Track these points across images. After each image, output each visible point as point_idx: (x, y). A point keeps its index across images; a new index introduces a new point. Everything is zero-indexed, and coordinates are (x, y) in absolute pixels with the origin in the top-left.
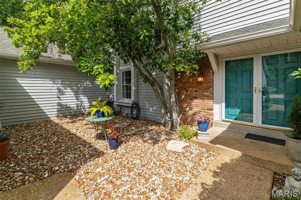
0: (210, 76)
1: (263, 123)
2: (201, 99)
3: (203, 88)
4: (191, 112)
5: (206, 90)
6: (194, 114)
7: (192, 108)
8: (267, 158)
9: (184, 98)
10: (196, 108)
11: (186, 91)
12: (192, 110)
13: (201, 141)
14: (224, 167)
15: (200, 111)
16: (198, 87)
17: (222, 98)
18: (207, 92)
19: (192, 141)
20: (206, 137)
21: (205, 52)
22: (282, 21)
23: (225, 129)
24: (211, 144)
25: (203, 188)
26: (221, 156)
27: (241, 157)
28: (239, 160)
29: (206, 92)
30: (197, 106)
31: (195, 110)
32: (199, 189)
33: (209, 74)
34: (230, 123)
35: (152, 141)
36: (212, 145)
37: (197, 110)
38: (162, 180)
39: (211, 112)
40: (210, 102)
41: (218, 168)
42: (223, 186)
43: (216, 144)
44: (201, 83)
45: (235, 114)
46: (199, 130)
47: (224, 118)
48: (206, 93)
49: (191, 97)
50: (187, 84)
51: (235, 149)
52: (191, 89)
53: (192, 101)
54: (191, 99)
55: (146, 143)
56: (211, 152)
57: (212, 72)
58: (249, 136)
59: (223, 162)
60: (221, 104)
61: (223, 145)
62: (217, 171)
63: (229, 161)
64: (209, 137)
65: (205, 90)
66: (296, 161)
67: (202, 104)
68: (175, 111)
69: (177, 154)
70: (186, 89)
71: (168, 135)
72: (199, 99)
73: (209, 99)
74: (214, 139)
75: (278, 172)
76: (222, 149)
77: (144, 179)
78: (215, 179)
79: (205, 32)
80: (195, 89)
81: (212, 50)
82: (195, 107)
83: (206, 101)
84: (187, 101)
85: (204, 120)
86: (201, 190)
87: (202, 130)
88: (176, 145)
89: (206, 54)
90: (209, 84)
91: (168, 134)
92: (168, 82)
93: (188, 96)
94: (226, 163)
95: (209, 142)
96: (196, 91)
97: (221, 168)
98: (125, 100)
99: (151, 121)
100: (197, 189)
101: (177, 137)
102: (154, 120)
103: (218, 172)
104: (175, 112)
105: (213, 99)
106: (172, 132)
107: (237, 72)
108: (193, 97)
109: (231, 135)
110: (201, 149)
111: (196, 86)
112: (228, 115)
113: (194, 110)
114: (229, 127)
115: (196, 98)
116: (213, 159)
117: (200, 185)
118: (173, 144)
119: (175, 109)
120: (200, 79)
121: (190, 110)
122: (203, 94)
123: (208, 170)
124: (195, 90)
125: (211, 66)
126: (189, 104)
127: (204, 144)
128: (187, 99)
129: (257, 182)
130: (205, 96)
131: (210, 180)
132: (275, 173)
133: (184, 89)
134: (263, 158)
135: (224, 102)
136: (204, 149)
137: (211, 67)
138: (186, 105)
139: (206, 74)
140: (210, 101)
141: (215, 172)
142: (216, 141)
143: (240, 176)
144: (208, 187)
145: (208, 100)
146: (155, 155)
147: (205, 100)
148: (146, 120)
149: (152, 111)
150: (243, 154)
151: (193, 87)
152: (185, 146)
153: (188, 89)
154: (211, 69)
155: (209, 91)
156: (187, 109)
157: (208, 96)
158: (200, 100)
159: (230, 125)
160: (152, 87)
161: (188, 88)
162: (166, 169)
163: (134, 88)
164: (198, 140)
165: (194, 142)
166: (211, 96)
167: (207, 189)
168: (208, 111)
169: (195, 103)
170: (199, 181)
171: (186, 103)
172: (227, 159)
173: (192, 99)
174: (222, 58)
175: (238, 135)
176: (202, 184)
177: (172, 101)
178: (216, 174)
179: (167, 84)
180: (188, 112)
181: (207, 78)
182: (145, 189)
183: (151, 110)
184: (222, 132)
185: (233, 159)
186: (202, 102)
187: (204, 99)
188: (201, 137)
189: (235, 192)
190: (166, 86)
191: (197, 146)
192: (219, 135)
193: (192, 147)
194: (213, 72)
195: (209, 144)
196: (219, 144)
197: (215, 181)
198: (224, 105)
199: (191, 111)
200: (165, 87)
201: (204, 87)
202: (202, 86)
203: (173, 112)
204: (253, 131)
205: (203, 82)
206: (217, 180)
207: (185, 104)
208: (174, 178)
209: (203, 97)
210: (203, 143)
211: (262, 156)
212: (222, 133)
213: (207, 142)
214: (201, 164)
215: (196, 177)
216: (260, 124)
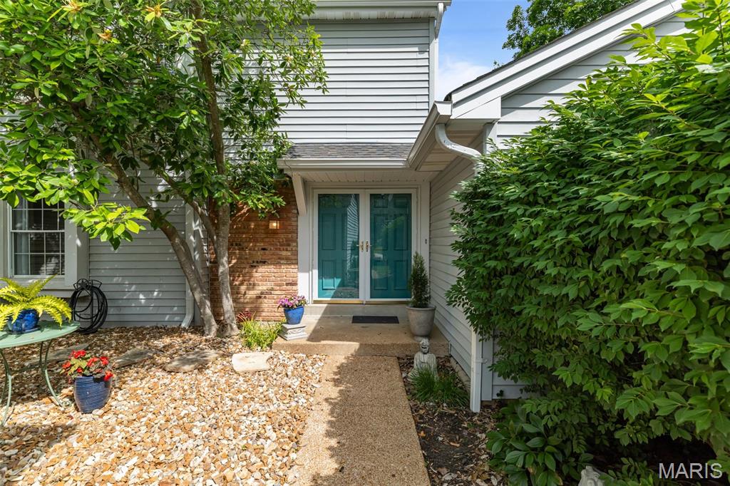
0: (293, 219)
1: (371, 297)
2: (274, 264)
3: (278, 244)
4: (252, 294)
5: (285, 247)
6: (260, 297)
7: (254, 285)
8: (389, 342)
9: (235, 264)
10: (264, 283)
11: (242, 249)
12: (253, 289)
13: (295, 342)
14: (341, 369)
15: (272, 289)
16: (267, 240)
17: (313, 260)
18: (287, 250)
19: (277, 345)
20: (302, 333)
21: (289, 173)
22: (394, 149)
23: (319, 316)
24: (312, 343)
25: (331, 403)
26: (331, 357)
27: (358, 349)
28: (357, 355)
29: (283, 250)
30: (265, 279)
31: (262, 287)
32: (326, 407)
33: (290, 215)
34: (326, 305)
35: (192, 366)
36: (315, 343)
37: (265, 288)
38: (264, 418)
39: (294, 288)
40: (292, 270)
41: (335, 374)
42: (353, 392)
43: (319, 341)
44: (275, 232)
45: (333, 288)
46: (287, 323)
47: (316, 298)
48: (284, 253)
49: (254, 262)
50: (243, 233)
51: (350, 341)
52: (251, 245)
53: (255, 270)
54: (252, 266)
55: (179, 374)
56: (315, 356)
57: (296, 212)
58: (356, 319)
59: (338, 364)
60: (311, 272)
61: (330, 340)
62: (336, 377)
63: (344, 361)
64: (305, 333)
65: (282, 248)
66: (417, 336)
67: (276, 275)
68: (228, 292)
69: (261, 373)
70: (240, 245)
71: (219, 347)
72: (271, 264)
73: (289, 264)
74: (311, 334)
75: (401, 356)
76: (331, 346)
77: (231, 429)
78: (339, 388)
79: (286, 132)
80: (262, 244)
81: (303, 173)
82: (261, 281)
83: (284, 269)
84: (241, 272)
85: (297, 302)
86: (330, 407)
87: (295, 321)
88: (251, 359)
89: (290, 178)
90: (290, 236)
91: (215, 345)
92: (198, 228)
93: (246, 259)
94: (342, 364)
95: (308, 340)
96: (264, 249)
97: (339, 373)
98: (30, 279)
99: (147, 329)
100: (324, 408)
101: (240, 347)
102: (154, 324)
103: (338, 379)
104: (229, 295)
105: (297, 264)
106: (224, 340)
107: (335, 214)
108: (257, 262)
109: (333, 323)
110: (296, 355)
111: (263, 238)
112: (322, 290)
113: (260, 288)
114: (325, 312)
115: (264, 262)
116: (323, 364)
117: (324, 403)
118: (241, 359)
119: (228, 291)
120: (274, 225)
121: (248, 289)
122: (278, 255)
123: (324, 381)
124: (260, 248)
125: (296, 201)
126: (247, 278)
127: (301, 346)
128: (244, 266)
129: (386, 374)
130: (283, 259)
131: (334, 392)
132: (398, 358)
133: (236, 245)
134: (385, 343)
135: (315, 269)
136: (301, 355)
137: (294, 203)
138: (241, 278)
139: (285, 216)
140: (293, 267)
141: (334, 380)
142: (316, 336)
143: (367, 374)
144: (336, 401)
145: (287, 266)
146: (222, 387)
147: (283, 267)
148: (123, 329)
149: (145, 303)
150: (361, 345)
151: (256, 241)
152: (267, 357)
153: (246, 244)
154: (293, 207)
155: (289, 248)
156: (243, 288)
157: (287, 259)
158: (272, 266)
159: (327, 307)
160: (168, 240)
161: (246, 241)
162: (260, 401)
163: (78, 242)
164: (287, 342)
165: (282, 347)
166: (293, 257)
167: (336, 404)
168: (289, 287)
169: (260, 274)
170: (321, 399)
171: (239, 275)
172: (341, 359)
173: (255, 266)
174: (313, 188)
175: (342, 322)
176: (326, 400)
177: (222, 273)
178: (337, 382)
179: (196, 233)
180: (245, 294)
181: (286, 223)
182: (245, 442)
183: (143, 301)
184: (317, 321)
185: (349, 357)
186: (275, 271)
187: (279, 264)
188: (292, 335)
189: (370, 393)
190: (192, 238)
191: (288, 353)
192: (316, 327)
193: (281, 357)
194: (298, 213)
195: (308, 343)
196: (323, 340)
197: (340, 390)
198: (316, 272)
199: (252, 292)
200: (191, 240)
201: (281, 240)
202: (276, 238)
203: (224, 297)
204: (360, 312)
205: (279, 231)
206: (342, 388)
207: (239, 277)
208: (282, 407)
209: (278, 262)
210: (299, 345)
211: (383, 341)
212: (318, 323)
213: (304, 342)
214: (310, 375)
215: (312, 395)
216: (368, 299)
